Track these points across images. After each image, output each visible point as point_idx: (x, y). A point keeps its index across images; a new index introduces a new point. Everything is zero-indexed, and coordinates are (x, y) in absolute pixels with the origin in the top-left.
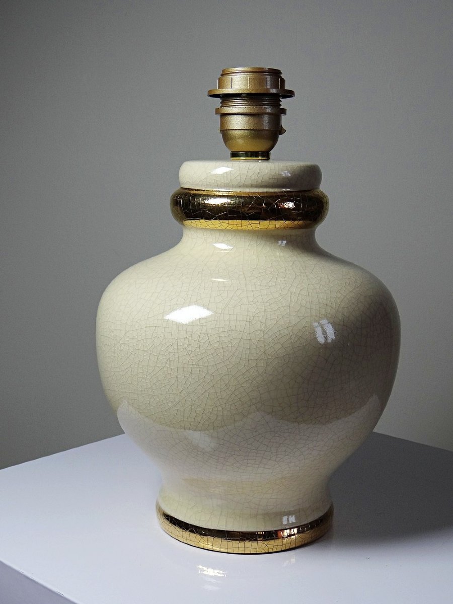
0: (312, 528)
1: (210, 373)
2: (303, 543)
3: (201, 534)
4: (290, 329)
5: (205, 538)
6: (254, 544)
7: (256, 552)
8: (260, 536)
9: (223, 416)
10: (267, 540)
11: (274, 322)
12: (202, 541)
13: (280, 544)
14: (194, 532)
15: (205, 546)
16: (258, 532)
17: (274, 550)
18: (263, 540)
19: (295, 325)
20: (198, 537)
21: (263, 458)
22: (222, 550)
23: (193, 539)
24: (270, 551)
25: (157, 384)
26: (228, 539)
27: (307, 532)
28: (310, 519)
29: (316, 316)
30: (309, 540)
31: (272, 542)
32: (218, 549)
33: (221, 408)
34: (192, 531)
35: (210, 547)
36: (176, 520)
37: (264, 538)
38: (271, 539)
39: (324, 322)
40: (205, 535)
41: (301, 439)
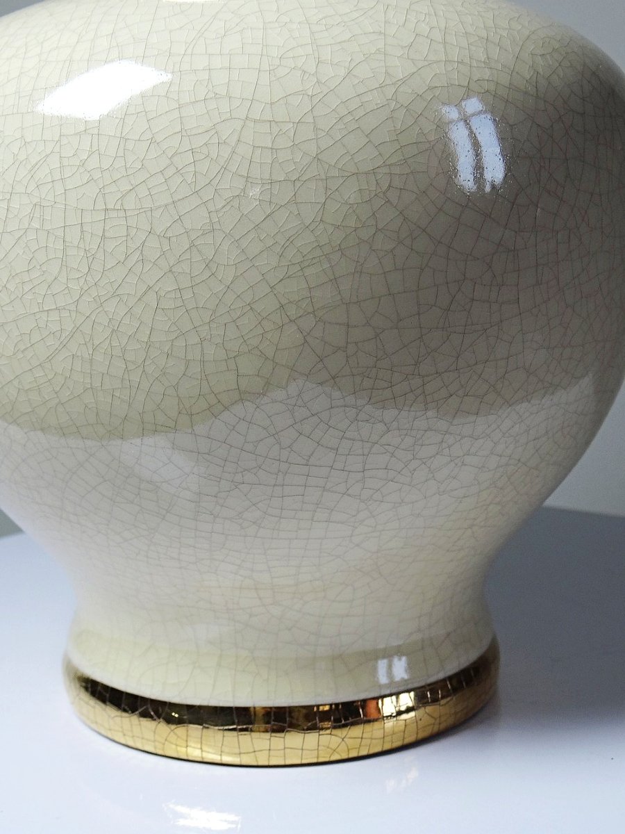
0: (455, 690)
1: (159, 230)
2: (436, 729)
3: (170, 721)
4: (390, 92)
5: (181, 730)
6: (312, 738)
7: (315, 761)
8: (325, 716)
9: (203, 362)
10: (345, 726)
11: (343, 72)
12: (172, 737)
13: (379, 734)
14: (151, 717)
15: (182, 753)
16: (318, 706)
17: (364, 752)
18: (335, 728)
19: (404, 81)
20: (162, 728)
21: (324, 489)
22: (226, 759)
23: (149, 735)
24: (353, 754)
25: (11, 287)
26: (242, 730)
27: (443, 702)
28: (452, 668)
29: (461, 62)
30: (451, 721)
31: (356, 731)
32: (217, 758)
33: (197, 340)
34: (145, 715)
35: (195, 753)
36: (106, 688)
37: (335, 721)
38: (353, 724)
39: (473, 105)
40: (179, 722)
41: (429, 429)
